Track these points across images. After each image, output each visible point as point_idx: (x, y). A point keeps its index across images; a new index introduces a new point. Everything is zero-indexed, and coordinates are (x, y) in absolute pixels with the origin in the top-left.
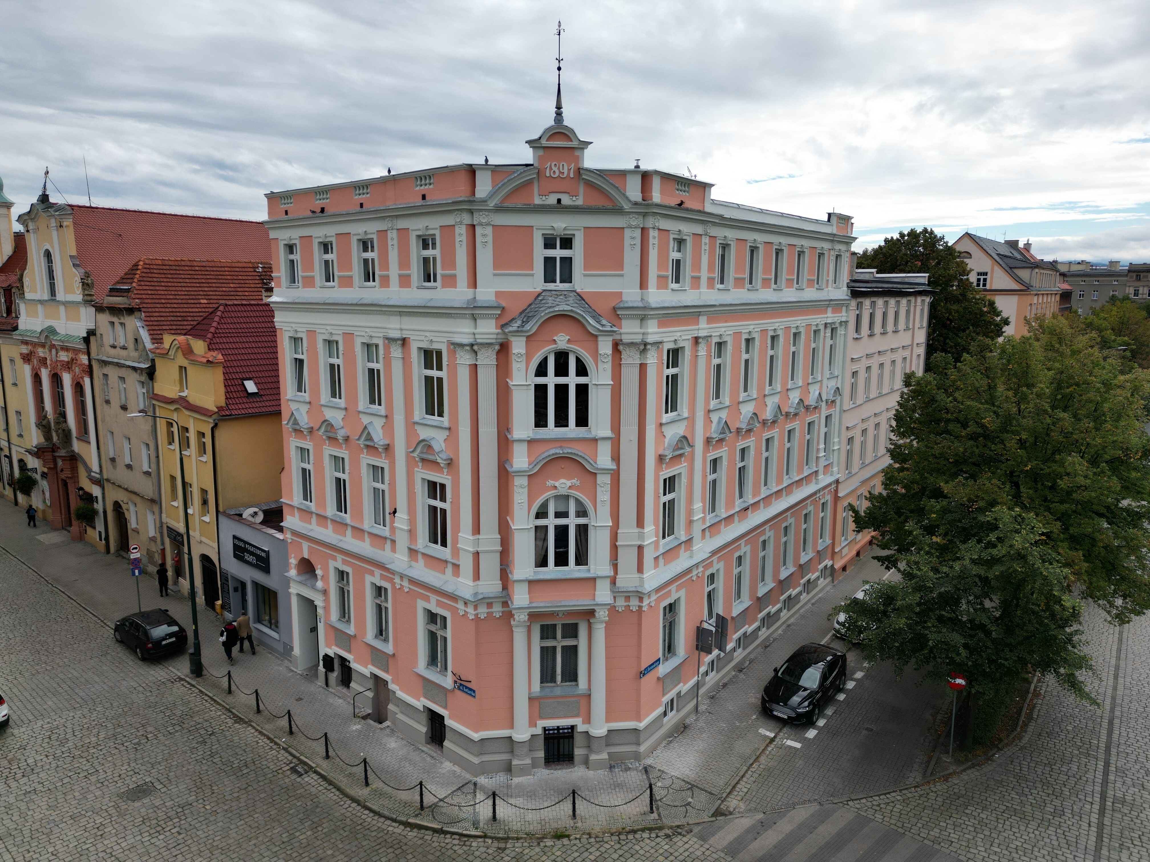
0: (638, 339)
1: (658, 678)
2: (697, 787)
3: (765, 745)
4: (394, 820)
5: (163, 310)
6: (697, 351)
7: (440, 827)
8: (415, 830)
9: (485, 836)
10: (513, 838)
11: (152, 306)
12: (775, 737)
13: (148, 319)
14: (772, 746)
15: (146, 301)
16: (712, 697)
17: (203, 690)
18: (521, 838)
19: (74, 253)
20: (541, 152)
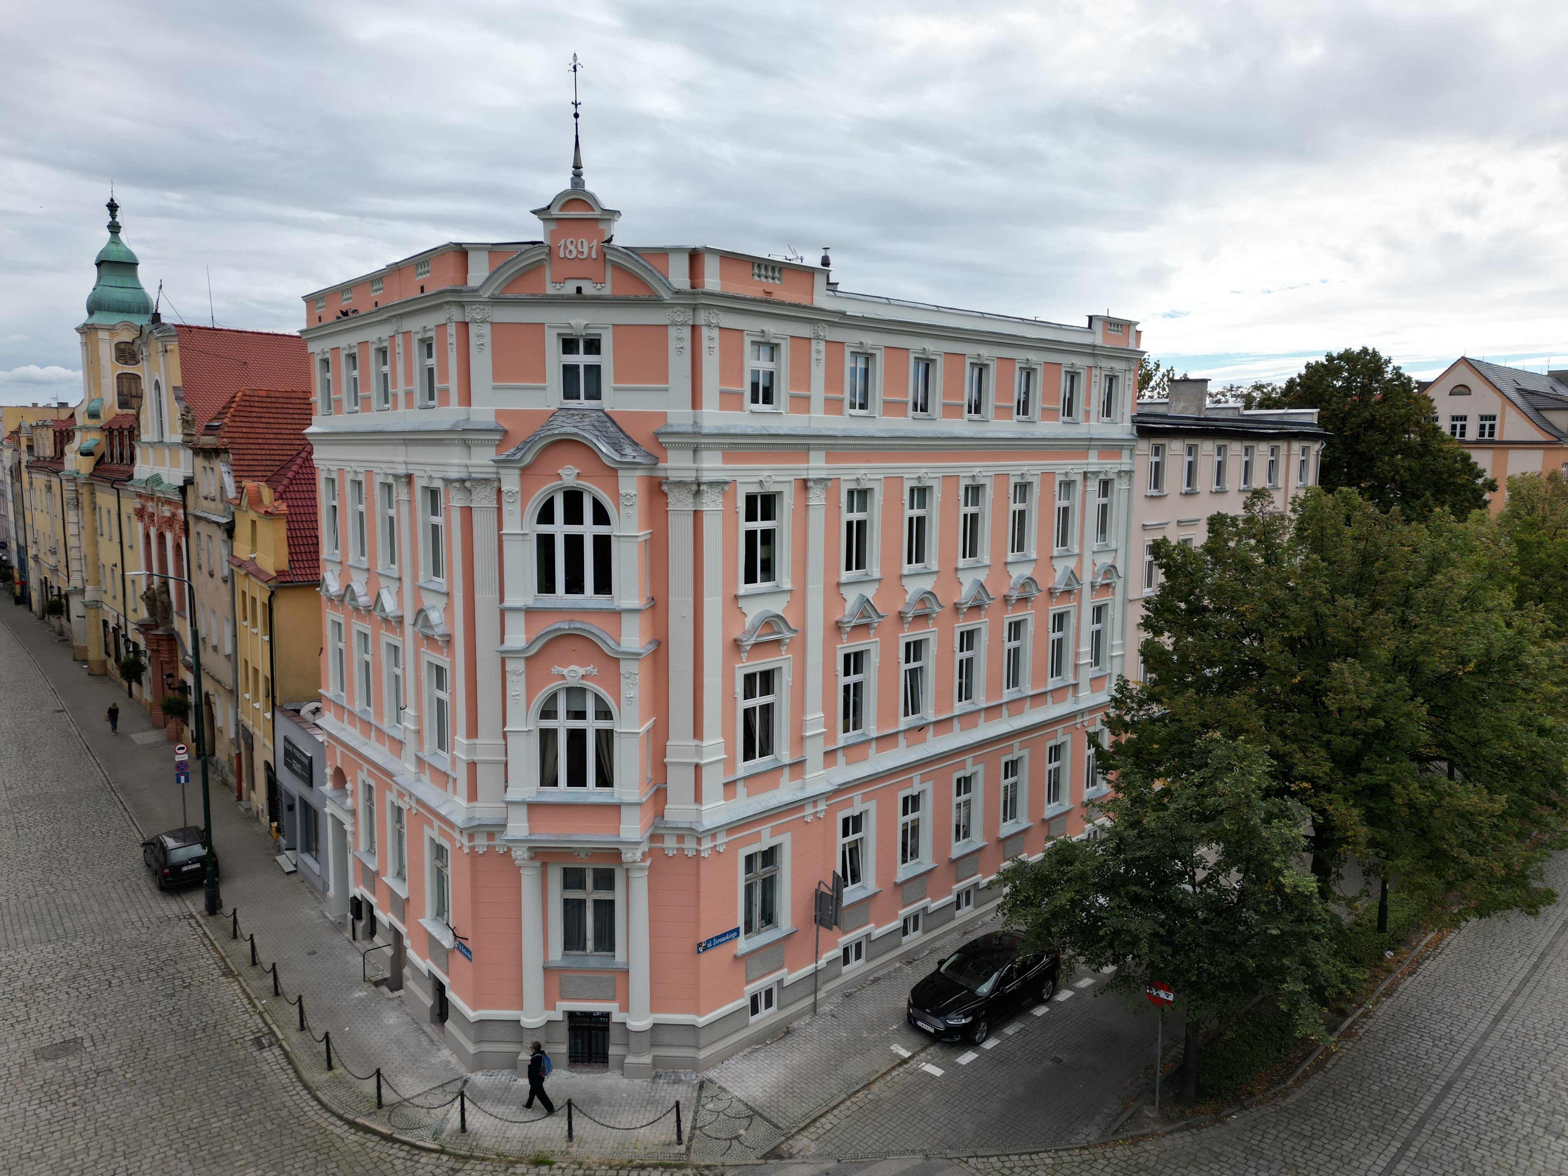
0: (690, 476)
1: (735, 957)
2: (761, 1115)
3: (889, 1067)
4: (340, 1118)
5: (259, 452)
6: (807, 499)
7: (389, 1132)
8: (360, 1133)
9: (442, 1152)
10: (477, 1158)
11: (245, 446)
12: (910, 1058)
13: (237, 463)
14: (901, 1070)
15: (239, 441)
16: (848, 996)
17: (208, 932)
18: (488, 1159)
19: (179, 383)
20: (553, 226)
